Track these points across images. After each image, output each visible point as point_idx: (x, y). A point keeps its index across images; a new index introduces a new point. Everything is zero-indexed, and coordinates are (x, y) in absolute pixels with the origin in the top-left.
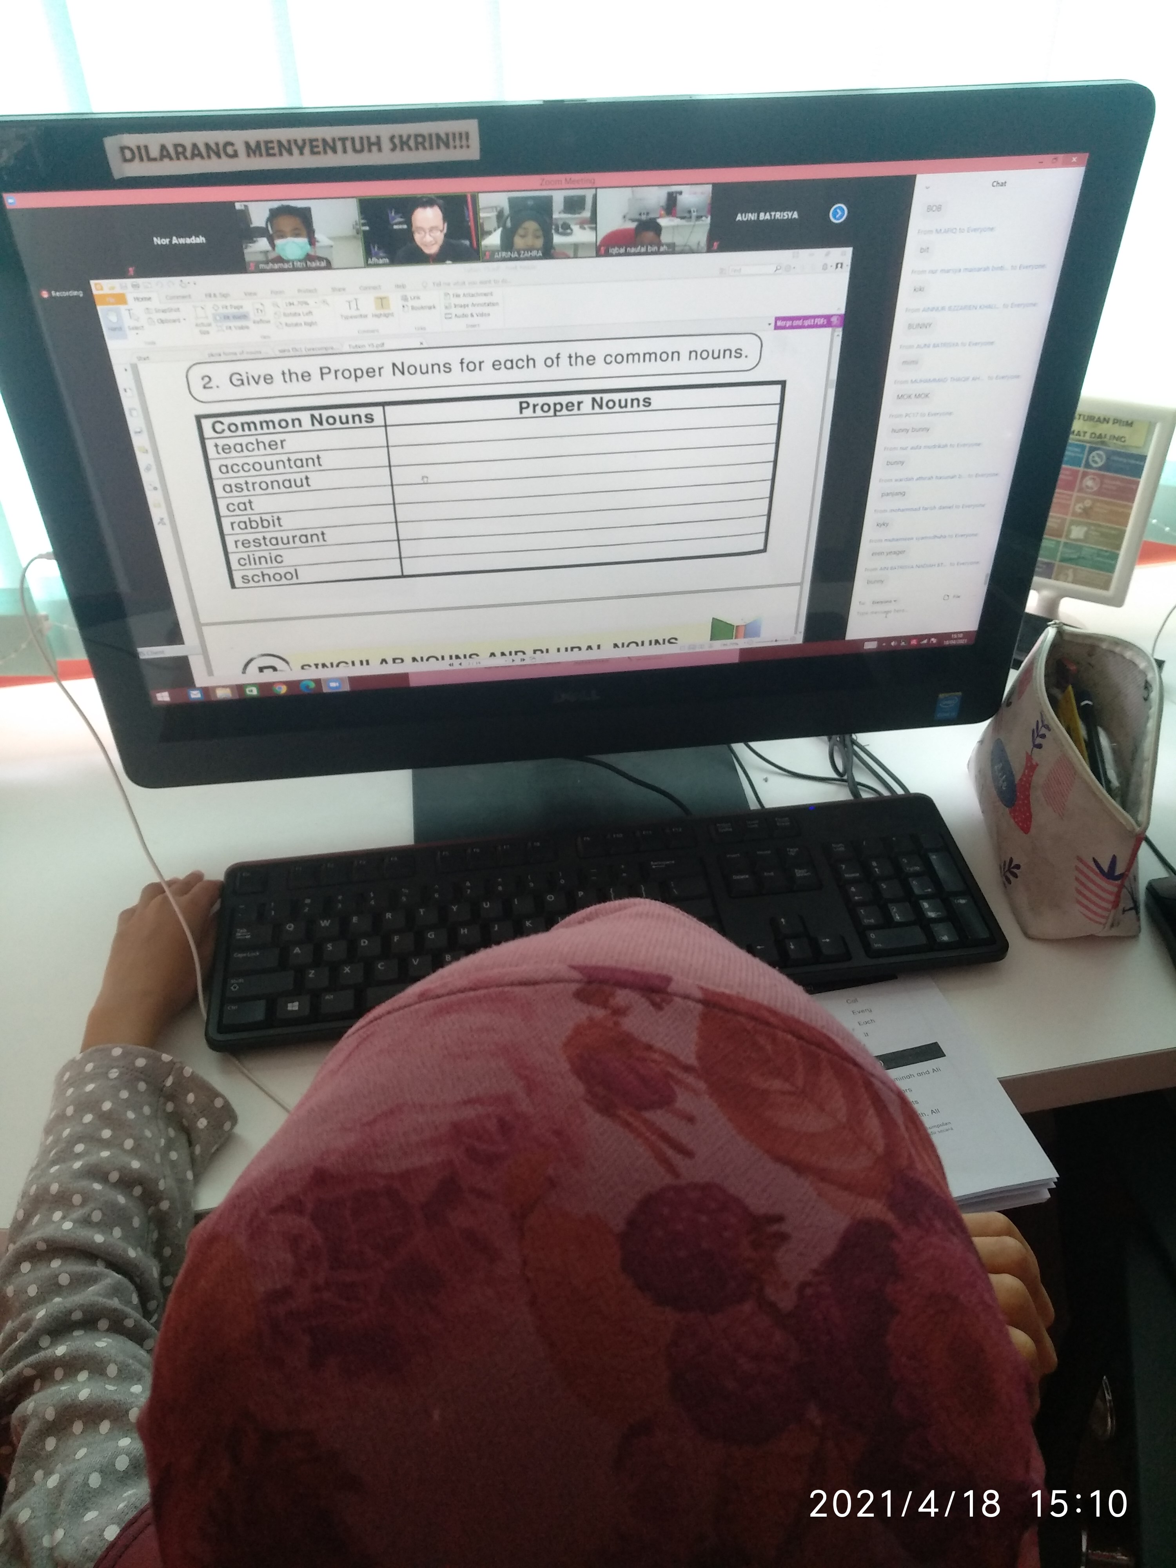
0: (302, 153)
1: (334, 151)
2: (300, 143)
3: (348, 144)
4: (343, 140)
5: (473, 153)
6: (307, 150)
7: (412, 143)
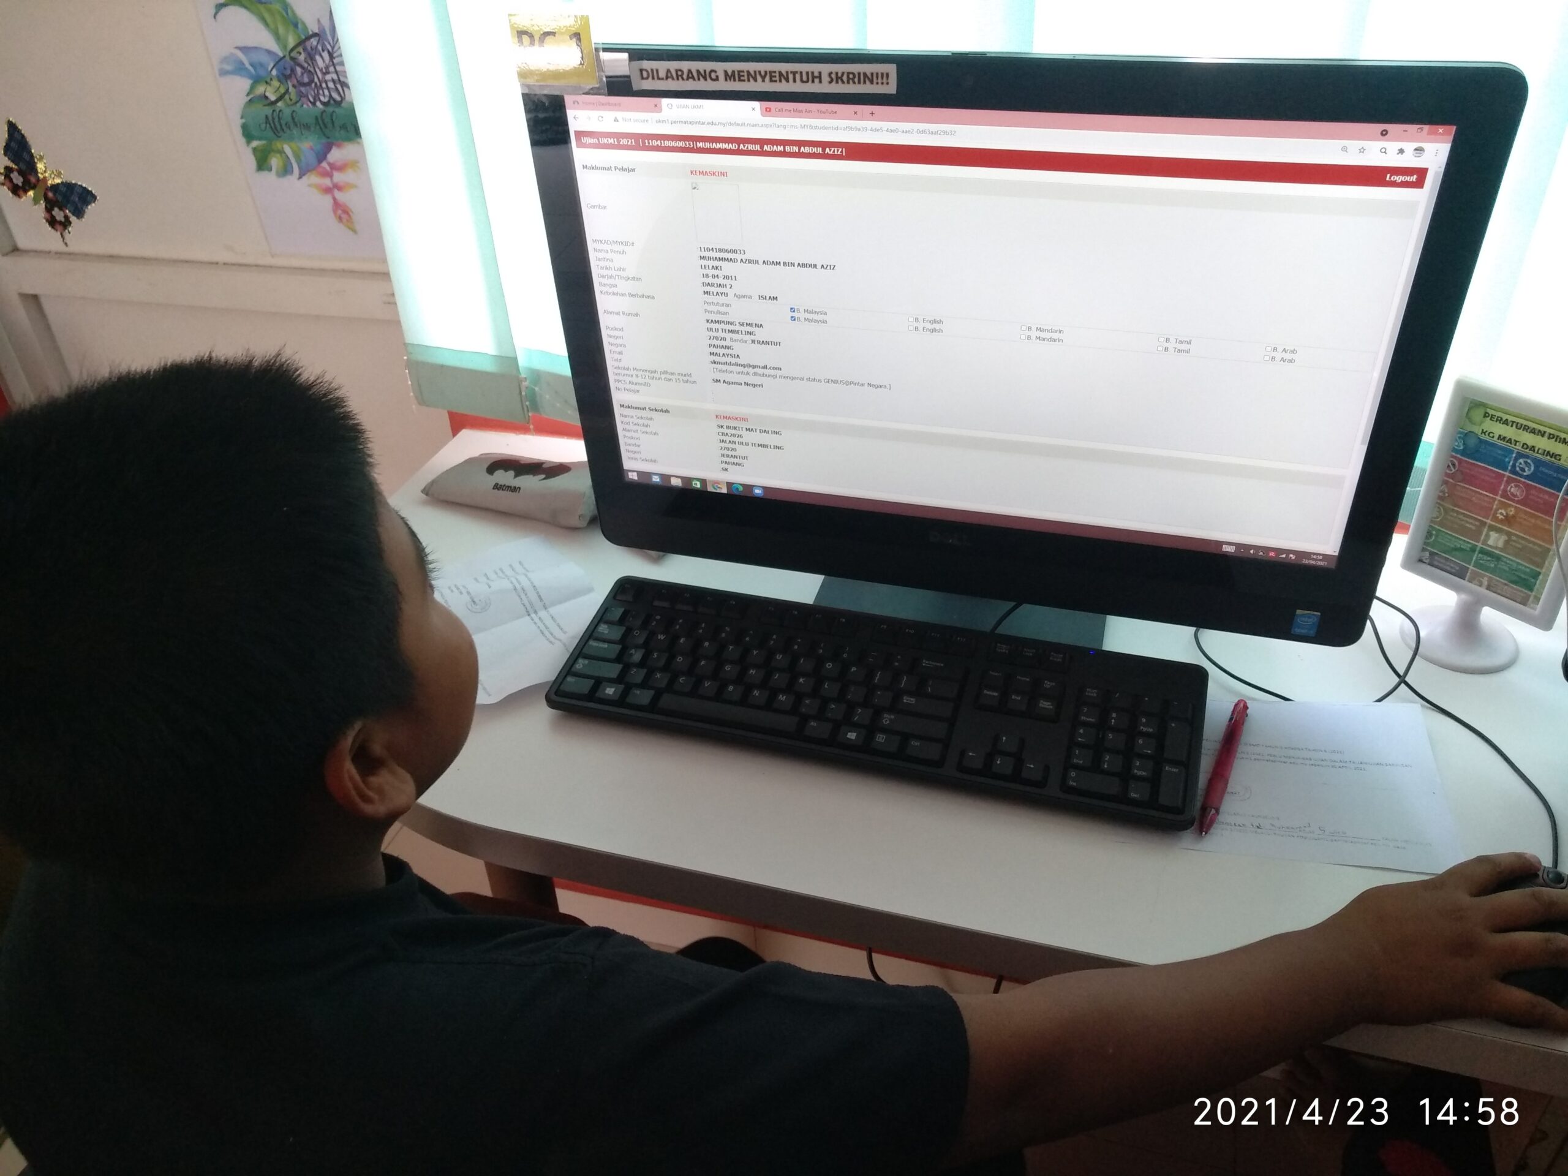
0: (763, 81)
1: (787, 80)
2: (763, 73)
3: (798, 76)
4: (794, 73)
5: (891, 88)
6: (767, 79)
7: (845, 78)
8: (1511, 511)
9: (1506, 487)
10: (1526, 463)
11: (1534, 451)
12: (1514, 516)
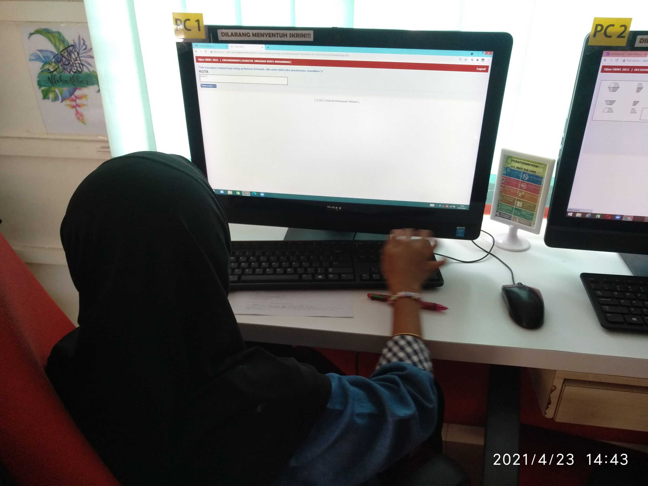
0: (266, 37)
1: (275, 36)
2: (266, 34)
3: (279, 35)
4: (277, 34)
5: (311, 39)
6: (268, 36)
7: (295, 35)
8: (523, 193)
9: (521, 185)
10: (526, 175)
11: (528, 171)
12: (524, 195)
